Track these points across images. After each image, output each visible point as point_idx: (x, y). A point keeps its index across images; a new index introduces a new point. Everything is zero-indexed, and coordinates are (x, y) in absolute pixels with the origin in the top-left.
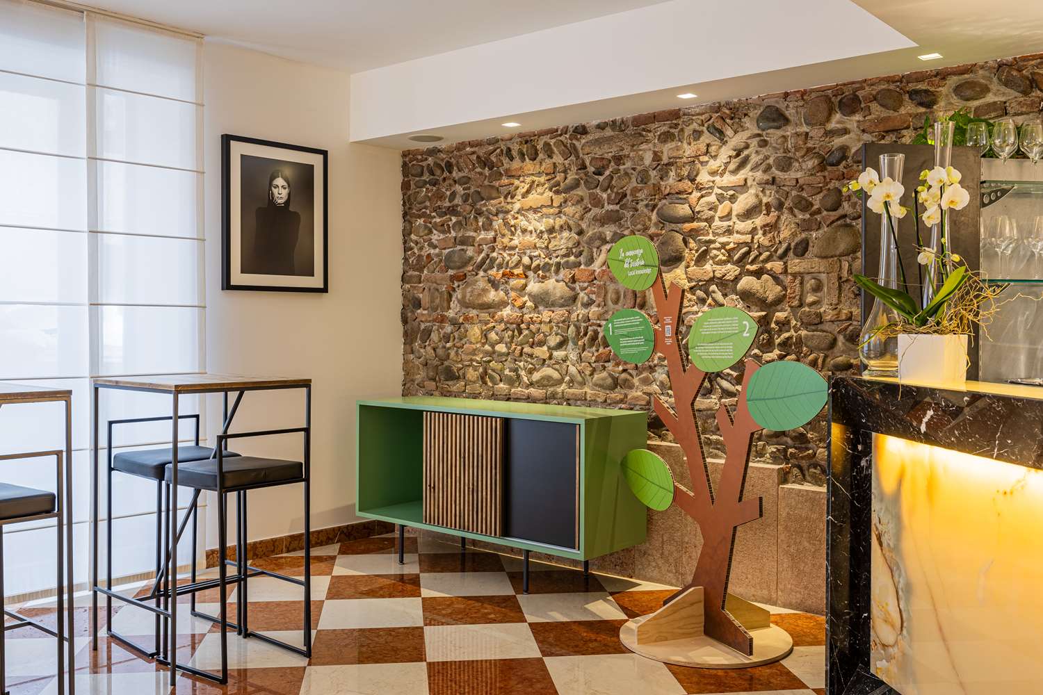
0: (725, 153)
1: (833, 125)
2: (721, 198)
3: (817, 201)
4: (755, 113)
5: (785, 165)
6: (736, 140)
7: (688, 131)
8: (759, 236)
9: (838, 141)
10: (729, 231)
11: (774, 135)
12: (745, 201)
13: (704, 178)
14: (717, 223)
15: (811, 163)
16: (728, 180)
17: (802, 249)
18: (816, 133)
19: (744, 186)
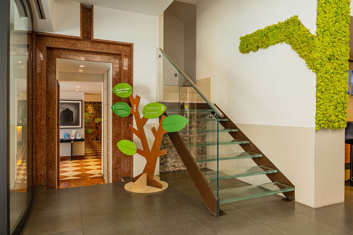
0: (90, 106)
1: (99, 105)
2: (90, 109)
3: (98, 110)
4: (93, 103)
5: (96, 107)
6: (92, 105)
7: (87, 103)
8: (93, 112)
9: (100, 106)
10: (91, 112)
11: (95, 105)
12: (92, 110)
13: (88, 107)
14: (89, 111)
15: (98, 107)
16: (91, 108)
17: (97, 113)
18: (98, 105)
19: (92, 109)
